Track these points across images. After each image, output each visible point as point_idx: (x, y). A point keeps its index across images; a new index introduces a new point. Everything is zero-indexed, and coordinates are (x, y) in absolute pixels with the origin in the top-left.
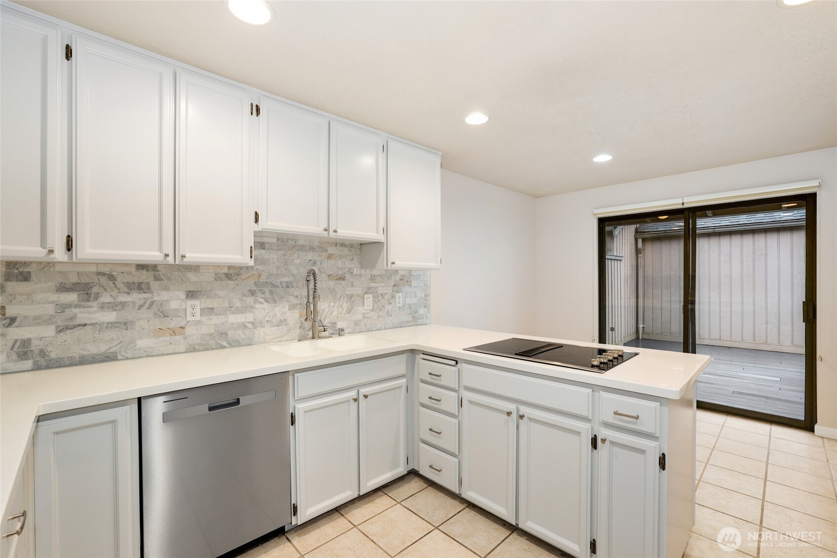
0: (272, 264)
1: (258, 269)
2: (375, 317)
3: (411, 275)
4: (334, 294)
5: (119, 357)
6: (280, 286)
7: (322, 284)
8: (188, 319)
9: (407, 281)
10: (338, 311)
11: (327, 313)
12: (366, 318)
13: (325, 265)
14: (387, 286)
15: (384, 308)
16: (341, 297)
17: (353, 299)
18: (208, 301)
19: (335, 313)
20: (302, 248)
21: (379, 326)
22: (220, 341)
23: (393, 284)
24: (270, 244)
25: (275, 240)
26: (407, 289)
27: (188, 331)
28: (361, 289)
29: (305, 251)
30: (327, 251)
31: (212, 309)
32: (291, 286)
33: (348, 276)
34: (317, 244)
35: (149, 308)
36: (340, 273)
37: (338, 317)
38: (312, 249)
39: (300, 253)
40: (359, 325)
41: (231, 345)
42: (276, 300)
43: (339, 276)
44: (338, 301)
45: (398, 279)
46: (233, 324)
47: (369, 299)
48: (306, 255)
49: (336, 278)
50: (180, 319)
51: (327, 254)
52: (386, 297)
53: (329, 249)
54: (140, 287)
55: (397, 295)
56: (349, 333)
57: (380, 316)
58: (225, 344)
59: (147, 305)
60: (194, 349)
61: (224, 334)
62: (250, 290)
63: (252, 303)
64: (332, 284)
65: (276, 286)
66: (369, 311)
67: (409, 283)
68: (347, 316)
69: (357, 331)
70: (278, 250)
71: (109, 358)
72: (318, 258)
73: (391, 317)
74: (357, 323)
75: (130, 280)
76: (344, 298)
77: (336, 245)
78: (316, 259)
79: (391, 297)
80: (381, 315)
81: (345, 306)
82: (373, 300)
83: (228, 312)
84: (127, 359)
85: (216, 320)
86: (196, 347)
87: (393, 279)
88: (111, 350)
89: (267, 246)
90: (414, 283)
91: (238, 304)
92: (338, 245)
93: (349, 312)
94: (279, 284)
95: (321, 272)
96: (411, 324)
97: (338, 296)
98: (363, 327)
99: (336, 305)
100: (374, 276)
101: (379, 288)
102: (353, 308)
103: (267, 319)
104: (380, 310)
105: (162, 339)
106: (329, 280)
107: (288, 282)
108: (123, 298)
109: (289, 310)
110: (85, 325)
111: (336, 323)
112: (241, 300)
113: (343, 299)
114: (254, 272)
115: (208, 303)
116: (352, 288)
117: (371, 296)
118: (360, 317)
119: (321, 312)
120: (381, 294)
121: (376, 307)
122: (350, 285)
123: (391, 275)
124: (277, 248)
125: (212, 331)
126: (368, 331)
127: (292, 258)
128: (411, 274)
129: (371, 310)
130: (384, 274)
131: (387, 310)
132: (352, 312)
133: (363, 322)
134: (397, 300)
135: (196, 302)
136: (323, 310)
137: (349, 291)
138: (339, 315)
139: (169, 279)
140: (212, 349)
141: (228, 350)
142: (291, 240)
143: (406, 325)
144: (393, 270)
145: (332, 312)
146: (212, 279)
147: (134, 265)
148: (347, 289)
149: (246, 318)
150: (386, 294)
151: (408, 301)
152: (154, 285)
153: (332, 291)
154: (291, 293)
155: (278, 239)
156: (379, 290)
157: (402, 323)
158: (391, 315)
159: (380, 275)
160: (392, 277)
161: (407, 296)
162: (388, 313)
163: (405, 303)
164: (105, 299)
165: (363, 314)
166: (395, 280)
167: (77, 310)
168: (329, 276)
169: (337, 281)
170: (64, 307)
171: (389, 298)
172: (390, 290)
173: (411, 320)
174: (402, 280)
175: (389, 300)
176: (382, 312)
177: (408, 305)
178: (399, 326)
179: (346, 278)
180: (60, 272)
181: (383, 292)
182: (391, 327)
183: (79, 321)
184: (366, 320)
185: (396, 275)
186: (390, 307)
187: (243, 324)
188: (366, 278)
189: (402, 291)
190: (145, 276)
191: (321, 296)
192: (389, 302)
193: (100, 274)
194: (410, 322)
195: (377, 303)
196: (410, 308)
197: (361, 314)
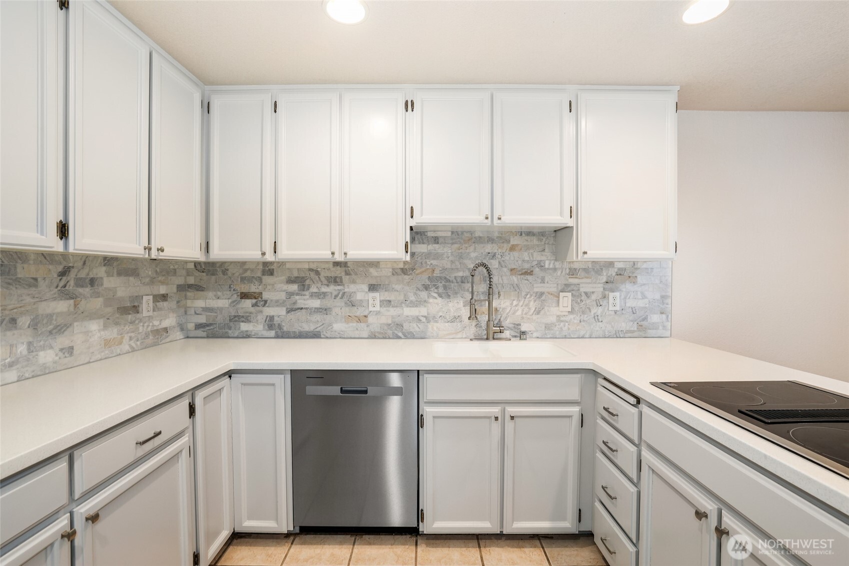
0: (446, 259)
1: (431, 264)
2: (575, 321)
3: (637, 269)
4: (518, 290)
5: (322, 336)
6: (455, 281)
7: (502, 279)
8: (370, 310)
9: (630, 277)
10: (523, 310)
11: (509, 313)
12: (562, 321)
13: (507, 258)
14: (595, 283)
15: (590, 311)
16: (527, 295)
17: (543, 298)
18: (386, 293)
19: (519, 313)
20: (479, 240)
21: (582, 333)
22: (396, 332)
23: (605, 280)
24: (444, 238)
25: (449, 234)
26: (628, 286)
27: (371, 319)
28: (556, 285)
29: (482, 243)
30: (509, 242)
31: (390, 301)
32: (466, 281)
33: (537, 270)
34: (496, 234)
35: (342, 298)
36: (526, 266)
37: (523, 318)
38: (491, 240)
39: (476, 245)
40: (552, 330)
41: (406, 337)
42: (449, 296)
43: (524, 271)
44: (523, 299)
45: (614, 274)
46: (407, 316)
47: (566, 299)
48: (484, 247)
49: (520, 273)
50: (363, 308)
51: (510, 245)
52: (594, 297)
53: (512, 240)
54: (336, 281)
55: (611, 295)
56: (538, 338)
57: (584, 321)
58: (400, 334)
59: (340, 296)
60: (375, 336)
61: (400, 326)
62: (424, 285)
63: (426, 297)
64: (515, 279)
65: (450, 281)
66: (567, 314)
67: (632, 279)
68: (535, 317)
69: (548, 337)
70: (453, 244)
71: (315, 335)
72: (498, 250)
73: (600, 323)
74: (548, 327)
75: (329, 275)
76: (531, 295)
77: (521, 235)
78: (496, 251)
79: (600, 296)
80: (586, 319)
81: (533, 305)
82: (572, 301)
83: (403, 305)
84: (327, 338)
85: (393, 312)
86: (377, 334)
87: (605, 274)
88: (317, 330)
89: (441, 240)
90: (640, 279)
91: (412, 298)
92: (523, 235)
93: (538, 313)
94: (453, 279)
95: (502, 266)
96: (636, 334)
97: (523, 294)
98: (557, 332)
99: (521, 303)
100: (575, 269)
101: (581, 285)
102: (543, 309)
103: (440, 314)
104: (583, 313)
105: (351, 324)
106: (512, 274)
107: (463, 277)
108: (324, 289)
109: (464, 306)
110: (302, 308)
111: (520, 325)
112: (415, 294)
113: (530, 297)
114: (428, 267)
115: (386, 296)
116: (542, 285)
117: (569, 295)
118: (553, 319)
119: (501, 310)
120: (586, 293)
121: (576, 309)
122: (540, 281)
123: (602, 269)
124: (451, 242)
125: (390, 322)
126: (565, 337)
127: (468, 251)
128: (636, 267)
129: (569, 312)
130: (590, 266)
131: (594, 314)
132: (542, 312)
133: (557, 326)
134: (611, 300)
135: (376, 295)
136: (504, 309)
137: (538, 288)
138: (525, 316)
139: (356, 274)
140: (389, 338)
141: (403, 340)
142: (467, 232)
143: (626, 335)
144: (606, 262)
145: (515, 312)
146: (390, 274)
147: (332, 263)
148: (535, 285)
149: (420, 312)
150: (593, 292)
151: (630, 303)
152: (346, 279)
153: (516, 288)
154: (466, 288)
155: (453, 233)
156: (583, 287)
157: (620, 333)
158: (600, 320)
159: (585, 269)
160: (604, 271)
161: (628, 297)
162: (596, 317)
163: (625, 305)
164: (314, 289)
165: (558, 316)
166: (609, 275)
167: (297, 297)
168: (512, 270)
169: (522, 276)
170: (290, 294)
171: (598, 298)
172: (599, 289)
173: (636, 329)
174: (620, 275)
175: (597, 301)
176: (586, 316)
177: (631, 309)
178: (615, 336)
179: (534, 272)
180: (288, 269)
181: (588, 290)
182: (601, 336)
183: (298, 306)
184: (562, 324)
185: (610, 269)
186: (599, 310)
187: (417, 317)
188: (562, 272)
189: (620, 290)
190: (339, 272)
191: (501, 293)
192: (598, 304)
193: (311, 270)
194: (633, 332)
195: (579, 304)
196: (634, 313)
197: (555, 316)
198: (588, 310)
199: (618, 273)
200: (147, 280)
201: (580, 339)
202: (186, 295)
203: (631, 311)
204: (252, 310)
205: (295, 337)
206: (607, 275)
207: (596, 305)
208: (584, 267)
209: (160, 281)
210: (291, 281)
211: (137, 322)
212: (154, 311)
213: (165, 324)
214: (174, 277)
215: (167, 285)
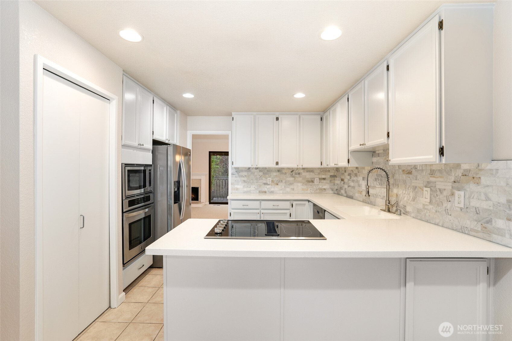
3: (481, 170)
4: (405, 184)
5: (353, 198)
7: (399, 176)
8: (363, 189)
9: (473, 178)
10: (407, 197)
11: (402, 198)
12: (426, 209)
14: (446, 182)
15: (443, 205)
16: (409, 187)
17: (416, 190)
19: (405, 199)
21: (437, 221)
22: (368, 200)
23: (453, 180)
24: (380, 153)
26: (472, 187)
27: (363, 193)
28: (422, 182)
33: (414, 171)
35: (357, 183)
36: (409, 168)
37: (407, 202)
40: (420, 214)
43: (408, 171)
44: (407, 190)
45: (460, 175)
47: (427, 192)
49: (407, 173)
52: (445, 193)
54: (356, 175)
55: (457, 193)
56: (413, 217)
57: (438, 212)
58: (369, 202)
63: (376, 184)
64: (404, 176)
65: (382, 177)
67: (476, 180)
68: (412, 203)
69: (419, 218)
70: (384, 156)
73: (450, 216)
74: (419, 211)
75: (355, 173)
76: (411, 188)
79: (450, 193)
80: (439, 210)
81: (412, 194)
82: (431, 194)
86: (364, 200)
87: (453, 174)
88: (353, 195)
89: (380, 155)
90: (483, 180)
91: (372, 185)
93: (414, 201)
95: (399, 169)
96: (479, 235)
98: (423, 217)
99: (406, 193)
100: (433, 170)
101: (437, 183)
102: (416, 198)
104: (438, 205)
105: (359, 194)
106: (403, 174)
108: (354, 179)
112: (373, 183)
113: (410, 189)
116: (416, 181)
117: (429, 189)
118: (421, 206)
120: (440, 190)
121: (434, 201)
122: (415, 178)
123: (451, 170)
126: (427, 221)
128: (480, 168)
129: (429, 203)
130: (443, 168)
132: (416, 201)
133: (423, 212)
134: (456, 198)
136: (399, 195)
137: (414, 183)
143: (471, 233)
144: (454, 164)
145: (404, 197)
148: (413, 181)
149: (374, 192)
150: (445, 189)
151: (474, 203)
152: (358, 174)
153: (405, 182)
156: (438, 185)
157: (465, 229)
158: (450, 214)
159: (439, 170)
160: (452, 172)
161: (472, 198)
162: (447, 210)
163: (470, 204)
164: (352, 179)
165: (423, 205)
166: (456, 176)
168: (403, 171)
169: (407, 175)
171: (448, 195)
172: (448, 186)
173: (480, 229)
174: (465, 175)
175: (447, 197)
176: (439, 208)
177: (474, 208)
178: (461, 231)
179: (412, 172)
181: (442, 187)
182: (450, 228)
184: (426, 211)
185: (458, 170)
186: (449, 205)
187: (373, 194)
188: (426, 173)
189: (465, 190)
190: (356, 171)
191: (399, 185)
192: (448, 200)
193: (352, 170)
194: (477, 231)
195: (435, 197)
196: (477, 213)
197: (422, 204)
198: (441, 203)
199: (464, 174)
201: (437, 226)
202: (334, 179)
203: (475, 210)
204: (343, 185)
206: (455, 175)
207: (446, 200)
208: (439, 169)
209: (322, 174)
210: (349, 175)
211: (313, 185)
212: (319, 182)
213: (324, 187)
214: (328, 173)
215: (326, 175)
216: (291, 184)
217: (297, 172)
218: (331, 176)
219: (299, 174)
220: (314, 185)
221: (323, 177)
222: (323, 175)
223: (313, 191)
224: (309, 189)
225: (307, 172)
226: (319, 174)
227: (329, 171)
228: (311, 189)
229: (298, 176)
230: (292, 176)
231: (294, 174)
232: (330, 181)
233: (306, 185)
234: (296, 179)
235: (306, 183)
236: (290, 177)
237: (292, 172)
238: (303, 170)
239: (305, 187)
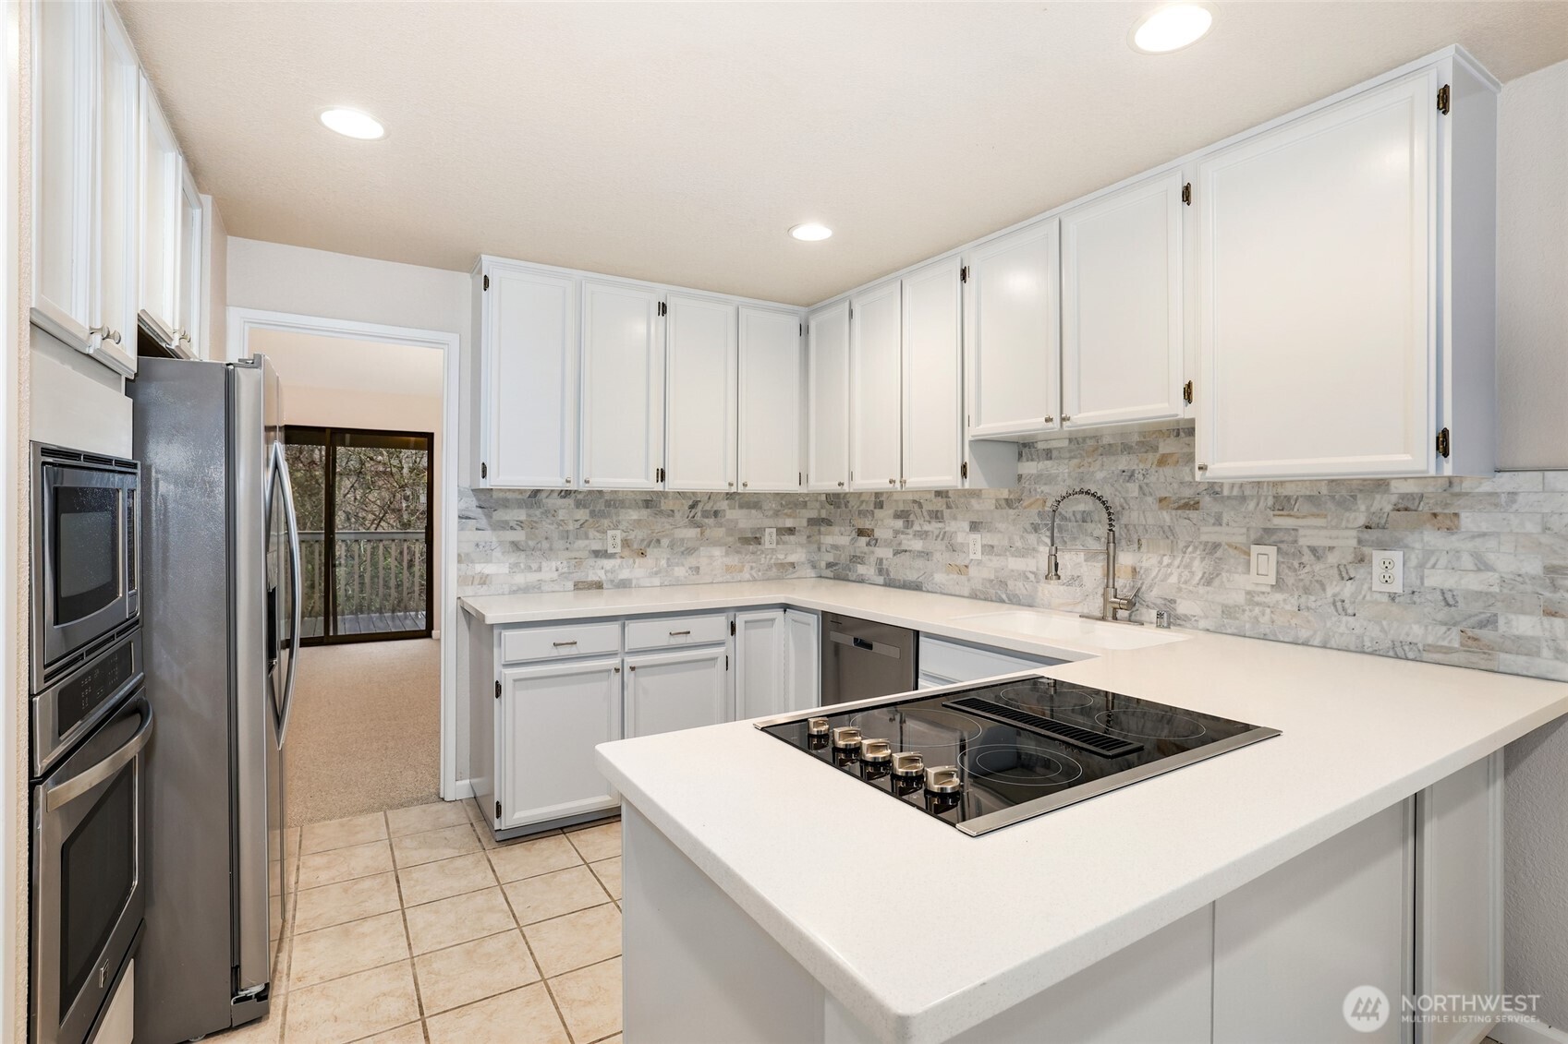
0: (1061, 483)
1: (1042, 492)
2: (1288, 607)
3: (1459, 495)
4: (1172, 537)
5: (924, 589)
6: (1073, 518)
7: (1145, 516)
8: (971, 557)
9: (1435, 515)
10: (1180, 575)
11: (1155, 577)
12: (1258, 604)
13: (1152, 479)
14: (1336, 527)
15: (1324, 590)
16: (1187, 547)
17: (1219, 554)
18: (989, 535)
19: (1173, 579)
20: (1109, 450)
21: (1304, 634)
22: (999, 592)
23: (1362, 520)
24: (1059, 449)
25: (1066, 443)
26: (1431, 538)
27: (973, 571)
28: (1244, 530)
29: (1114, 455)
30: (1155, 449)
31: (993, 547)
32: (1089, 520)
33: (1206, 500)
34: (1136, 438)
35: (942, 539)
36: (1187, 493)
37: (1180, 589)
38: (1127, 448)
39: (1105, 459)
40: (1237, 619)
41: (1011, 602)
42: (1065, 543)
43: (1183, 501)
44: (1181, 555)
45: (1388, 508)
46: (1013, 571)
47: (1265, 560)
48: (1116, 461)
49: (1176, 505)
50: (964, 555)
51: (1158, 456)
52: (1332, 559)
53: (1161, 445)
54: (936, 516)
55: (1378, 557)
56: (1208, 630)
57: (1308, 609)
58: (1004, 597)
59: (941, 536)
60: (976, 595)
61: (1003, 583)
62: (1032, 524)
63: (1036, 543)
64: (1166, 517)
65: (1066, 518)
66: (1268, 589)
67: (1443, 520)
68: (1202, 590)
69: (1229, 631)
70: (1071, 458)
71: (916, 587)
72: (1138, 465)
73: (1350, 619)
74: (1228, 611)
75: (931, 509)
76: (1195, 548)
77: (1178, 435)
78: (1135, 467)
79: (1350, 558)
80: (1313, 605)
81: (1199, 567)
82: (1279, 563)
83: (1008, 553)
84: (928, 591)
85: (995, 562)
86: (978, 593)
87: (1363, 508)
88: (919, 580)
89: (1055, 454)
90: (1468, 520)
91: (1019, 544)
92: (1182, 434)
93: (1209, 583)
94: (1071, 514)
95: (1144, 494)
96: (1454, 658)
97: (1181, 544)
98: (1248, 626)
99: (1177, 562)
100: (1288, 498)
101: (1301, 532)
102: (1217, 575)
104: (1307, 591)
105: (951, 576)
106: (1161, 509)
107: (1084, 511)
108: (927, 527)
109: (1085, 561)
110: (906, 551)
111: (1175, 602)
112: (1022, 537)
113: (1193, 552)
114: (1038, 497)
115: (990, 539)
116: (1217, 528)
117: (1272, 550)
118: (1240, 598)
119: (1142, 572)
120: (1313, 550)
121: (1290, 580)
122: (1212, 521)
123: (1354, 497)
124: (1068, 455)
125: (993, 577)
126: (1265, 638)
127: (1091, 469)
128: (1456, 489)
129: (1272, 586)
130: (1324, 491)
131: (1335, 595)
132: (1216, 582)
133: (1247, 613)
134: (1377, 569)
135: (977, 536)
136: (1146, 570)
137: (1209, 534)
138: (1183, 586)
139: (957, 508)
140: (992, 601)
141: (1007, 606)
142: (1091, 438)
143: (1426, 656)
144: (1365, 480)
145: (1167, 576)
146: (993, 507)
147: (933, 493)
148: (1204, 529)
149: (1027, 565)
150: (1331, 549)
151: (1435, 579)
152: (947, 513)
153: (1168, 533)
154: (1089, 531)
155: (1070, 440)
156: (1305, 536)
157: (1406, 648)
158: (1350, 611)
159: (1310, 496)
160: (1359, 502)
161: (1429, 565)
162: (1339, 604)
163: (1422, 583)
164: (917, 527)
165: (1248, 593)
166: (1373, 510)
167: (902, 536)
168: (1161, 500)
169: (1180, 512)
170: (897, 532)
171: (1344, 562)
172: (1347, 540)
173: (1456, 645)
174: (1406, 509)
175: (1342, 568)
176: (1313, 598)
177: (1438, 593)
178: (1391, 653)
179: (1201, 504)
180: (895, 501)
181: (1320, 539)
182: (1352, 648)
183: (903, 548)
184: (1257, 610)
185: (1378, 497)
186: (1348, 589)
187: (1024, 572)
188: (1258, 504)
189: (1406, 546)
190: (939, 504)
191: (1143, 541)
192: (1344, 574)
193: (915, 501)
194: (1448, 650)
195: (1295, 570)
196: (1448, 604)
197: (1243, 592)
198: (1317, 586)
199: (1400, 506)
200: (771, 513)
201: (1300, 648)
202: (819, 530)
203: (1441, 598)
204: (866, 549)
205: (899, 587)
206: (1368, 509)
207: (1337, 577)
208: (1308, 493)
209: (786, 514)
210: (897, 516)
211: (759, 553)
212: (778, 543)
213: (792, 558)
214: (804, 511)
215: (795, 517)
216: (690, 551)
217: (708, 507)
218: (812, 522)
219: (716, 514)
220: (763, 552)
221: (789, 523)
222: (789, 516)
223: (760, 574)
224: (747, 568)
225: (741, 507)
226: (777, 514)
227: (805, 504)
228: (752, 568)
229: (711, 521)
230: (694, 523)
231: (699, 514)
232: (809, 537)
233: (738, 552)
234: (708, 532)
235: (739, 545)
236: (686, 527)
237: (692, 507)
238: (726, 502)
239: (734, 560)
